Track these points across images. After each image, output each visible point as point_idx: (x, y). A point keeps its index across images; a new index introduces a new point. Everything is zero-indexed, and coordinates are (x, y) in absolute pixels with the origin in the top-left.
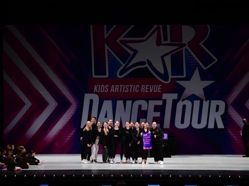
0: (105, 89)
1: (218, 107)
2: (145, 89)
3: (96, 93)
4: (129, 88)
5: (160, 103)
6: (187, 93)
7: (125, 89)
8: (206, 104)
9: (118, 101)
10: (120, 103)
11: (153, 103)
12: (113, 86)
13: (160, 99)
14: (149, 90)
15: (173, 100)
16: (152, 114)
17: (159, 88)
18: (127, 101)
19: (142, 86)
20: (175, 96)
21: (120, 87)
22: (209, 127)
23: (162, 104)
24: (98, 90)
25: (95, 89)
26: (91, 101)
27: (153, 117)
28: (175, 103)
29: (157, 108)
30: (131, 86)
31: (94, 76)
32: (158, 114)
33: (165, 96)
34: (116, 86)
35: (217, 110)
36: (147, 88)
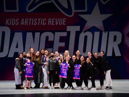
0: (16, 22)
1: (115, 37)
2: (51, 22)
3: (7, 26)
4: (37, 21)
5: (65, 34)
6: (89, 25)
7: (34, 22)
8: (105, 35)
9: (28, 33)
10: (29, 35)
11: (59, 35)
12: (23, 20)
13: (65, 31)
14: (55, 23)
15: (76, 31)
16: (57, 44)
17: (64, 21)
18: (36, 33)
19: (49, 19)
20: (78, 28)
21: (29, 20)
22: (108, 55)
23: (66, 36)
24: (9, 24)
25: (7, 22)
26: (4, 33)
27: (59, 47)
28: (78, 34)
29: (62, 39)
30: (39, 19)
31: (6, 11)
32: (63, 44)
33: (69, 28)
34: (26, 19)
35: (115, 40)
36: (53, 22)
